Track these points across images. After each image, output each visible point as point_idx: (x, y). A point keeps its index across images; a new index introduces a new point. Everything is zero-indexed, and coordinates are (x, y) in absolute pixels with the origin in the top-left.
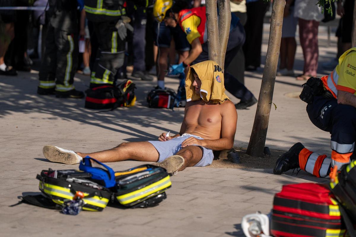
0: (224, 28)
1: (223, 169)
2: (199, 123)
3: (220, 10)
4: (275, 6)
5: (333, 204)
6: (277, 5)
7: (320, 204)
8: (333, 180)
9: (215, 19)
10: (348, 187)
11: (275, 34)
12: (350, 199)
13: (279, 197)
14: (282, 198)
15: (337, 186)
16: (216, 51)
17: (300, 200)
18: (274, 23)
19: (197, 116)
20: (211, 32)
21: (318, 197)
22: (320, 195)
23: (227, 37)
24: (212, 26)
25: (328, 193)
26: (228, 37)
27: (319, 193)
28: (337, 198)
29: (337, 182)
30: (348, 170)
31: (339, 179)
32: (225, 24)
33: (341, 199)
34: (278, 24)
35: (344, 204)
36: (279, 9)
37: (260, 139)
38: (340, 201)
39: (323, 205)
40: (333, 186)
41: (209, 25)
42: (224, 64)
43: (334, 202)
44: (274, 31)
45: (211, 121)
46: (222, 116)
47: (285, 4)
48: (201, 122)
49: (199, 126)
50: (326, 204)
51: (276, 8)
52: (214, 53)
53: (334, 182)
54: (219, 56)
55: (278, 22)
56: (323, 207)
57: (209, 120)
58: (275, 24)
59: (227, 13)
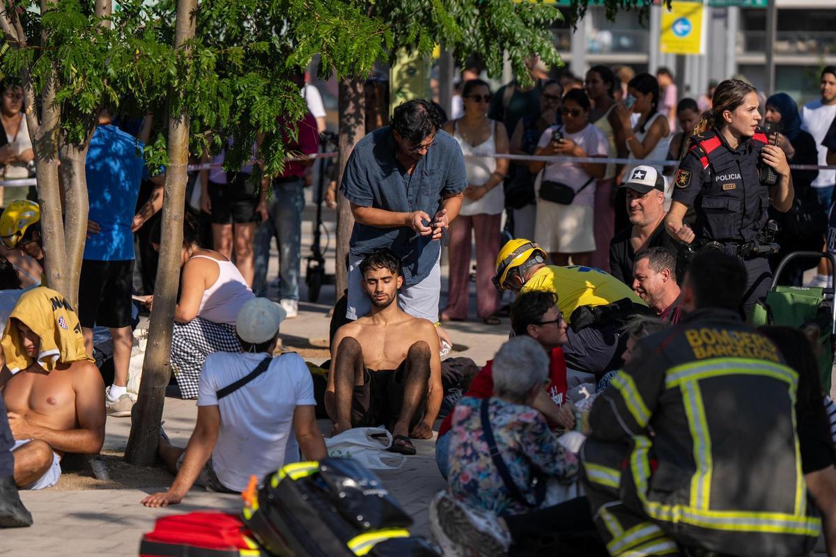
0: (76, 225)
1: (73, 491)
2: (31, 406)
3: (67, 193)
4: (169, 184)
5: (247, 548)
6: (171, 182)
7: (224, 549)
8: (247, 503)
9: (57, 209)
10: (274, 514)
11: (171, 236)
12: (277, 537)
13: (150, 540)
14: (155, 541)
15: (255, 515)
16: (60, 269)
17: (187, 545)
18: (168, 215)
19: (27, 392)
20: (49, 234)
21: (221, 536)
22: (224, 533)
23: (82, 242)
24: (51, 222)
25: (238, 527)
26: (84, 243)
27: (221, 528)
28: (257, 536)
29: (255, 506)
30: (275, 482)
31: (260, 501)
32: (77, 219)
33: (262, 539)
34: (175, 217)
35: (268, 547)
36: (176, 189)
37: (149, 431)
38: (261, 542)
39: (229, 550)
40: (248, 514)
41: (46, 220)
42: (77, 293)
43: (251, 544)
44: (168, 231)
45: (53, 401)
46: (75, 392)
47: (187, 180)
48: (36, 404)
49: (32, 413)
50: (234, 549)
51: (169, 188)
52: (57, 273)
53: (250, 507)
54: (67, 279)
55: (176, 214)
56: (229, 554)
57: (50, 401)
58: (170, 216)
59: (80, 197)
